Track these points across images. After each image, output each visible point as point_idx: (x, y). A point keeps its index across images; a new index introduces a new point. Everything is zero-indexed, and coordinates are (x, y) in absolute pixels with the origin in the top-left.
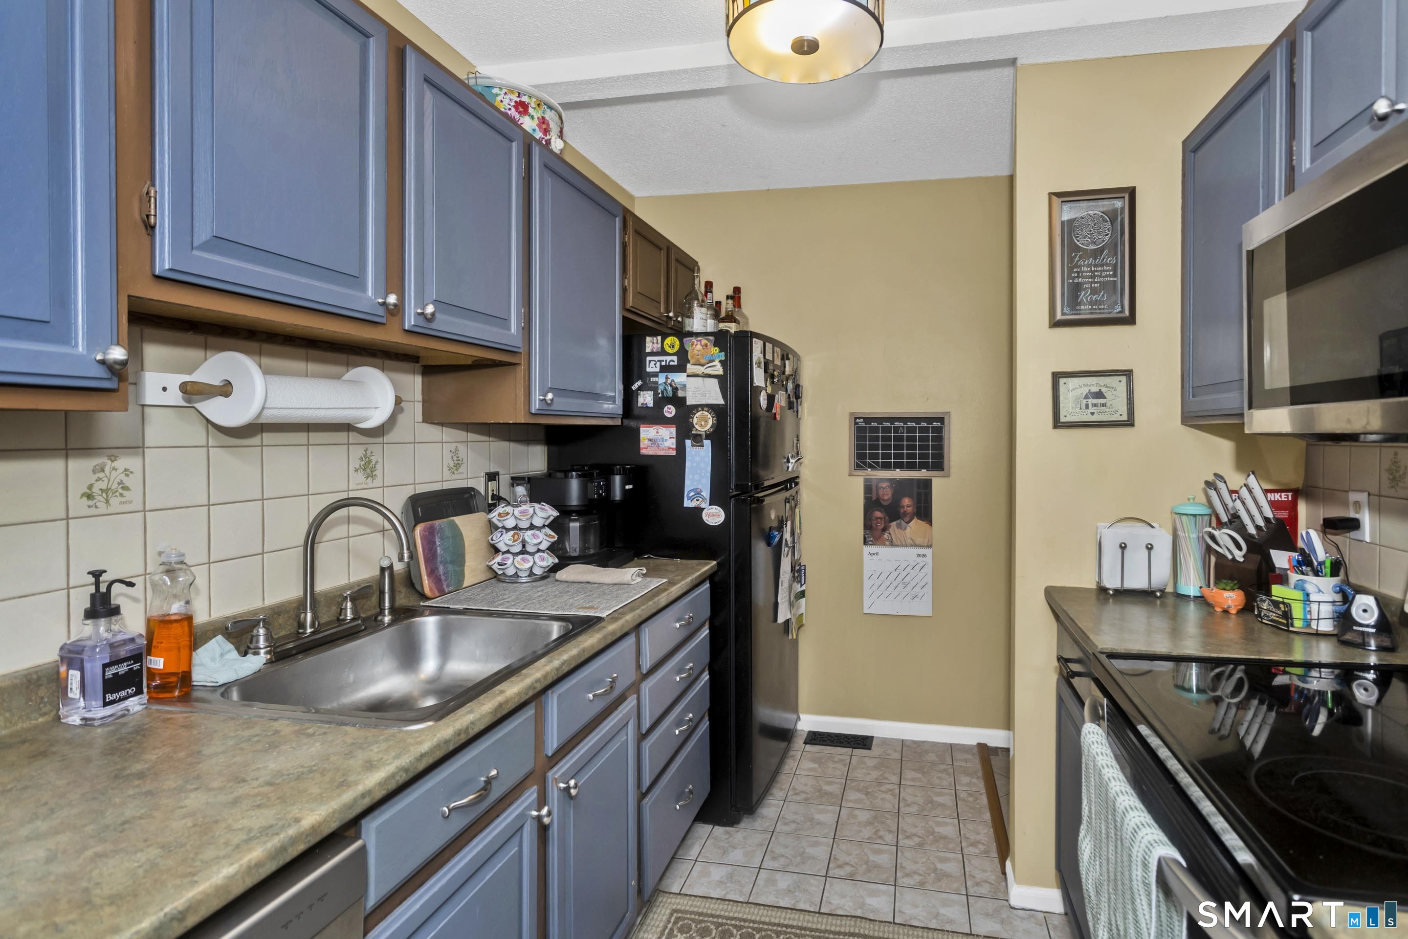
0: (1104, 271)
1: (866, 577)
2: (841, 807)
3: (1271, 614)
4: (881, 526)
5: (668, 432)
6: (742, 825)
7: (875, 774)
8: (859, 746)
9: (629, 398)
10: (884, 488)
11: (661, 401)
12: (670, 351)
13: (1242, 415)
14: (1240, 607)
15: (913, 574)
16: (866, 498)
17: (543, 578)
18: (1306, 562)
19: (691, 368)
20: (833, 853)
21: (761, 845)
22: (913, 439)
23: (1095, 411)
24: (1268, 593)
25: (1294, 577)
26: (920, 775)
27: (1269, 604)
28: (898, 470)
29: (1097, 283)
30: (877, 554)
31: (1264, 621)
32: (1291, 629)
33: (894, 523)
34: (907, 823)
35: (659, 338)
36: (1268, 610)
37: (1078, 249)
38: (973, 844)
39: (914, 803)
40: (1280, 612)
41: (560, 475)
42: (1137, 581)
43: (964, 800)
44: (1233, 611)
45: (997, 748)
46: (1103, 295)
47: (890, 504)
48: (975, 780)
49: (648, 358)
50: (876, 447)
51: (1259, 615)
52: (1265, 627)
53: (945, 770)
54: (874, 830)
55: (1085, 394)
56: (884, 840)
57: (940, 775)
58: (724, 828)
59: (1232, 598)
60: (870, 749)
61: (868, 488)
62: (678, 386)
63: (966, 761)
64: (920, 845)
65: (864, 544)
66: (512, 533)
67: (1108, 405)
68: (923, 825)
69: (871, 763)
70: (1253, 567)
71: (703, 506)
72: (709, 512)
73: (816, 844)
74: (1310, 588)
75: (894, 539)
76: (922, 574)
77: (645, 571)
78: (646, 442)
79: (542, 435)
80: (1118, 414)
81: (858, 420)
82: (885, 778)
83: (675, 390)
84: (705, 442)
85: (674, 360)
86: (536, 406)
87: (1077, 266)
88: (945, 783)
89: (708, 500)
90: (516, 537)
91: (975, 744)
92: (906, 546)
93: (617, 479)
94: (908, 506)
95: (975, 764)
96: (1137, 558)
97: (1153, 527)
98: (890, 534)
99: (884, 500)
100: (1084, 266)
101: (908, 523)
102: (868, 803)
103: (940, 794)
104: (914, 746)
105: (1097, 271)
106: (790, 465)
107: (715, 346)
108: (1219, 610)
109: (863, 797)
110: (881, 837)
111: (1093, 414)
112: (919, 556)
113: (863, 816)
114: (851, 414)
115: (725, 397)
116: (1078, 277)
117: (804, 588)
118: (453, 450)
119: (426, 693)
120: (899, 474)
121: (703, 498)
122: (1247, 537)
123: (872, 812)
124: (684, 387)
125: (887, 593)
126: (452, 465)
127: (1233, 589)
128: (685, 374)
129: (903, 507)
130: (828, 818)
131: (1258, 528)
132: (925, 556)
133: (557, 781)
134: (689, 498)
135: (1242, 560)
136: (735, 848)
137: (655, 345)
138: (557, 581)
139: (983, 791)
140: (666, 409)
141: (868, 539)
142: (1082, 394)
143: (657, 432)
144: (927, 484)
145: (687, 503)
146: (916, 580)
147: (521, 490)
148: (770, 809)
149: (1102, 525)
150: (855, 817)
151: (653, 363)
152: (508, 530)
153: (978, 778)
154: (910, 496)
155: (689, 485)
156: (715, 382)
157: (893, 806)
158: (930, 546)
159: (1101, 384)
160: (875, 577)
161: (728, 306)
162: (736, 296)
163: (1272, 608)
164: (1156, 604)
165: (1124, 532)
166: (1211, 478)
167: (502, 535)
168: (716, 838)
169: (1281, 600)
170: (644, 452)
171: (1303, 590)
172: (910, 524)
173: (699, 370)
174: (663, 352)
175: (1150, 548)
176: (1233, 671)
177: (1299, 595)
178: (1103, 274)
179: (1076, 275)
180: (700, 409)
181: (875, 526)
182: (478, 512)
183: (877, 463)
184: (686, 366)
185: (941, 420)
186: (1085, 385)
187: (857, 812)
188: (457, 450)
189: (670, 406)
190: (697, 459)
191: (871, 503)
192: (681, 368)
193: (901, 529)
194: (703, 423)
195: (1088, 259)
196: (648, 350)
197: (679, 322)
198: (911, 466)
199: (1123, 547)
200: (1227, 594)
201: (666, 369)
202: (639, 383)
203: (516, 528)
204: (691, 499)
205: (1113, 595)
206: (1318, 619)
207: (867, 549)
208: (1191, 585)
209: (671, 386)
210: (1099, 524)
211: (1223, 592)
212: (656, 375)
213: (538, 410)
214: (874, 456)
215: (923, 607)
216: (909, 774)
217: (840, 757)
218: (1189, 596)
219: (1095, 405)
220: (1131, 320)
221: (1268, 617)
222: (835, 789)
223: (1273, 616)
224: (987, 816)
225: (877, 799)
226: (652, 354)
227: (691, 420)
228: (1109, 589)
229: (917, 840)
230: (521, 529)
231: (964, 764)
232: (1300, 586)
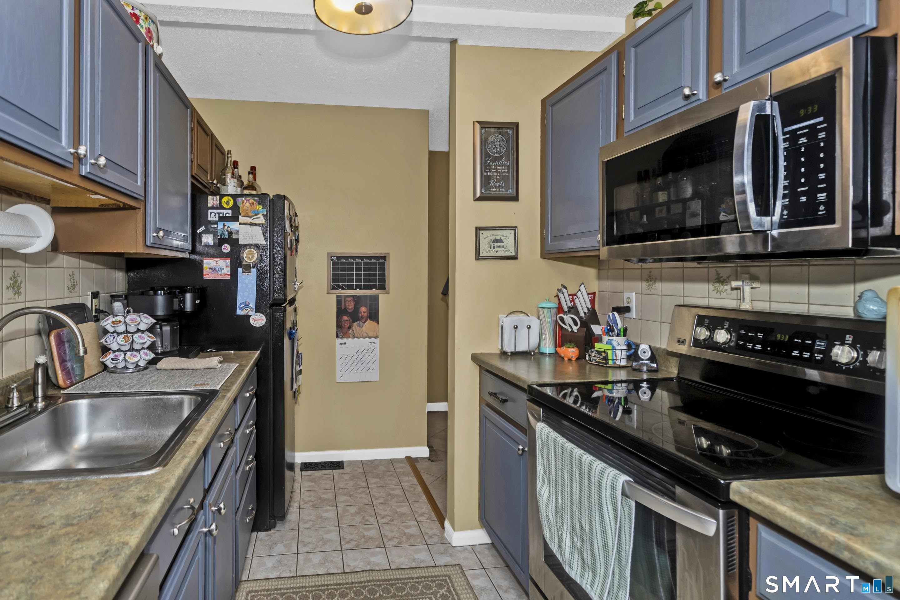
0: (503, 169)
1: (338, 359)
2: (337, 507)
3: (596, 358)
4: (347, 326)
5: (225, 263)
6: (277, 529)
7: (351, 484)
8: (336, 468)
9: (195, 238)
10: (349, 301)
11: (221, 242)
12: (226, 206)
13: (599, 250)
14: (577, 357)
15: (367, 355)
16: (338, 308)
17: (145, 368)
18: (610, 331)
19: (242, 219)
20: (341, 535)
21: (294, 539)
22: (367, 270)
23: (498, 250)
24: (594, 348)
25: (606, 338)
26: (378, 480)
27: (595, 353)
28: (358, 289)
29: (499, 176)
30: (345, 343)
31: (592, 363)
32: (607, 365)
33: (355, 324)
34: (380, 510)
35: (218, 197)
36: (595, 356)
37: (489, 156)
38: (422, 515)
39: (381, 497)
40: (602, 357)
41: (152, 293)
42: (522, 347)
43: (408, 491)
44: (574, 359)
45: (417, 458)
46: (502, 183)
47: (352, 312)
48: (410, 478)
49: (210, 211)
50: (344, 275)
51: (590, 360)
52: (593, 366)
53: (392, 475)
54: (362, 517)
55: (492, 240)
56: (369, 522)
57: (390, 478)
58: (265, 533)
59: (572, 352)
60: (343, 468)
61: (339, 302)
62: (233, 231)
63: (402, 468)
64: (392, 521)
65: (337, 337)
66: (123, 336)
67: (505, 246)
68: (389, 508)
69: (347, 477)
70: (583, 334)
71: (250, 313)
72: (254, 317)
73: (329, 532)
74: (615, 343)
75: (355, 333)
76: (373, 355)
77: (222, 359)
78: (208, 270)
79: (123, 265)
80: (510, 252)
81: (333, 258)
82: (359, 485)
83: (230, 234)
84: (252, 270)
85: (230, 213)
86: (149, 242)
87: (489, 165)
88: (394, 482)
89: (254, 310)
90: (127, 339)
91: (404, 457)
92: (363, 337)
93: (188, 296)
94: (364, 312)
95: (408, 469)
96: (523, 332)
97: (528, 316)
98: (353, 330)
99: (350, 309)
100: (493, 166)
101: (364, 323)
102: (353, 501)
103: (394, 489)
104: (369, 463)
105: (500, 169)
106: (296, 286)
107: (259, 204)
108: (566, 359)
109: (348, 498)
110: (367, 521)
111: (497, 252)
112: (371, 343)
113: (353, 510)
114: (328, 254)
115: (266, 239)
116: (490, 172)
117: (301, 368)
118: (71, 274)
119: (81, 458)
120: (358, 292)
121: (251, 308)
122: (580, 318)
123: (357, 506)
124: (237, 232)
125: (351, 368)
126: (70, 286)
127: (573, 347)
128: (238, 223)
129: (361, 313)
130: (331, 514)
131: (585, 313)
132: (374, 343)
133: (211, 506)
134: (240, 309)
135: (576, 331)
136: (276, 544)
137: (215, 202)
138: (158, 369)
139: (418, 484)
140: (223, 246)
141: (339, 334)
142: (491, 240)
143: (216, 263)
144: (375, 299)
145: (239, 312)
146: (370, 358)
147: (118, 306)
148: (292, 516)
149: (502, 317)
150: (348, 511)
151: (213, 214)
152: (119, 334)
153: (412, 477)
154: (366, 306)
155: (240, 299)
156: (259, 229)
157: (369, 501)
158: (377, 337)
159: (501, 234)
160: (344, 358)
161: (250, 179)
162: (253, 171)
163: (597, 355)
164: (531, 358)
165: (515, 318)
166: (560, 287)
167: (114, 338)
168: (261, 540)
169: (603, 350)
170: (205, 277)
171: (611, 344)
172: (365, 324)
173: (248, 220)
174: (221, 207)
175: (529, 327)
176: (572, 392)
177: (609, 347)
178: (503, 171)
179: (488, 170)
180: (248, 247)
181: (343, 326)
182: (88, 322)
183: (345, 286)
184: (239, 217)
185: (384, 258)
186: (493, 235)
187: (348, 508)
188: (73, 274)
189: (226, 245)
190: (246, 281)
191: (341, 312)
192: (235, 218)
193: (360, 326)
194: (250, 257)
195: (495, 162)
196: (210, 205)
197: (218, 187)
198: (366, 287)
199: (516, 328)
200: (571, 350)
201: (223, 219)
202: (203, 228)
203: (127, 332)
204: (242, 309)
205: (510, 355)
206: (621, 359)
207: (339, 341)
208: (548, 348)
209: (227, 231)
210: (500, 316)
211: (569, 349)
212: (216, 223)
213: (152, 243)
214: (343, 281)
215: (374, 376)
216: (372, 481)
217: (326, 476)
218: (546, 353)
219: (498, 247)
220: (515, 198)
221: (595, 360)
222: (330, 496)
223: (597, 359)
224: (424, 497)
225: (357, 498)
226: (213, 208)
227: (241, 255)
228: (508, 352)
229: (389, 518)
230: (130, 333)
231: (401, 470)
232: (609, 343)
